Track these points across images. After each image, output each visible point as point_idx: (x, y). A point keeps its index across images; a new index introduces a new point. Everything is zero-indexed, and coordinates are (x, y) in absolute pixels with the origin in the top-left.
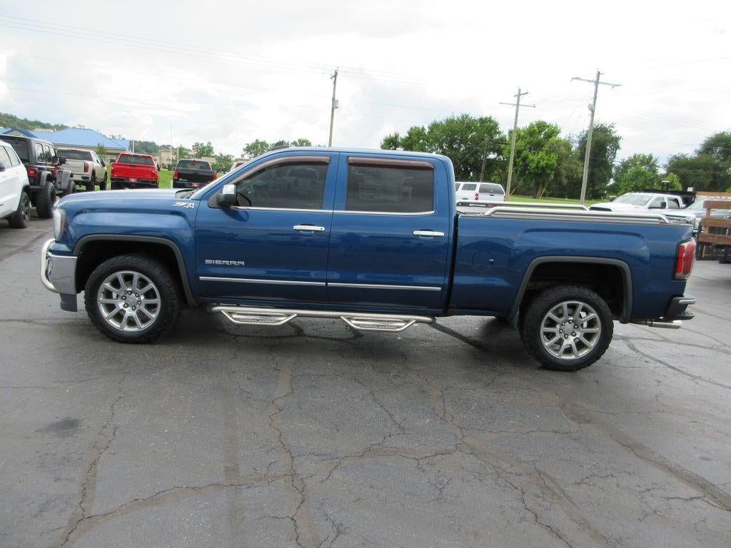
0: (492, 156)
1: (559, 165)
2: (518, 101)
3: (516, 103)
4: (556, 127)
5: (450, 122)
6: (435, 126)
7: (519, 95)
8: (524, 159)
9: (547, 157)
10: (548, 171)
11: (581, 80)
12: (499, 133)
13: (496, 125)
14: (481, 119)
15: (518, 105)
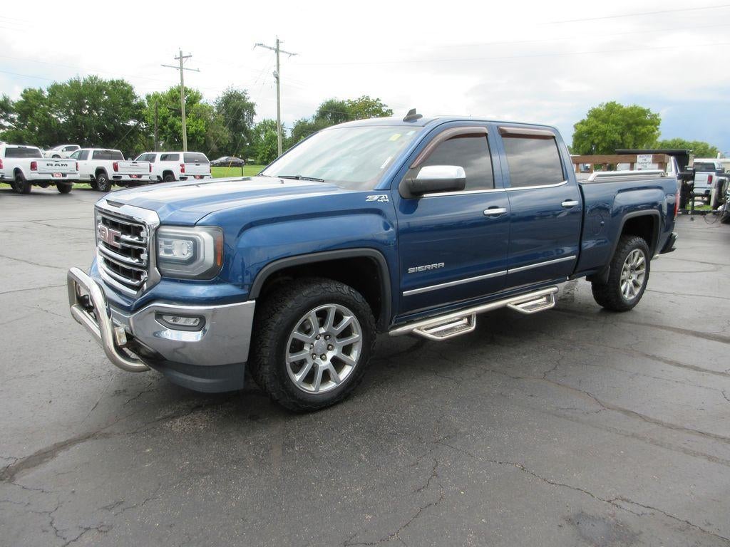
0: (132, 123)
1: (207, 131)
2: (181, 64)
3: (179, 66)
4: (198, 93)
5: (75, 84)
6: (55, 89)
7: (181, 58)
8: (172, 126)
9: (194, 124)
10: (199, 138)
11: (264, 46)
12: (135, 97)
13: (132, 89)
14: (112, 82)
15: (181, 68)
